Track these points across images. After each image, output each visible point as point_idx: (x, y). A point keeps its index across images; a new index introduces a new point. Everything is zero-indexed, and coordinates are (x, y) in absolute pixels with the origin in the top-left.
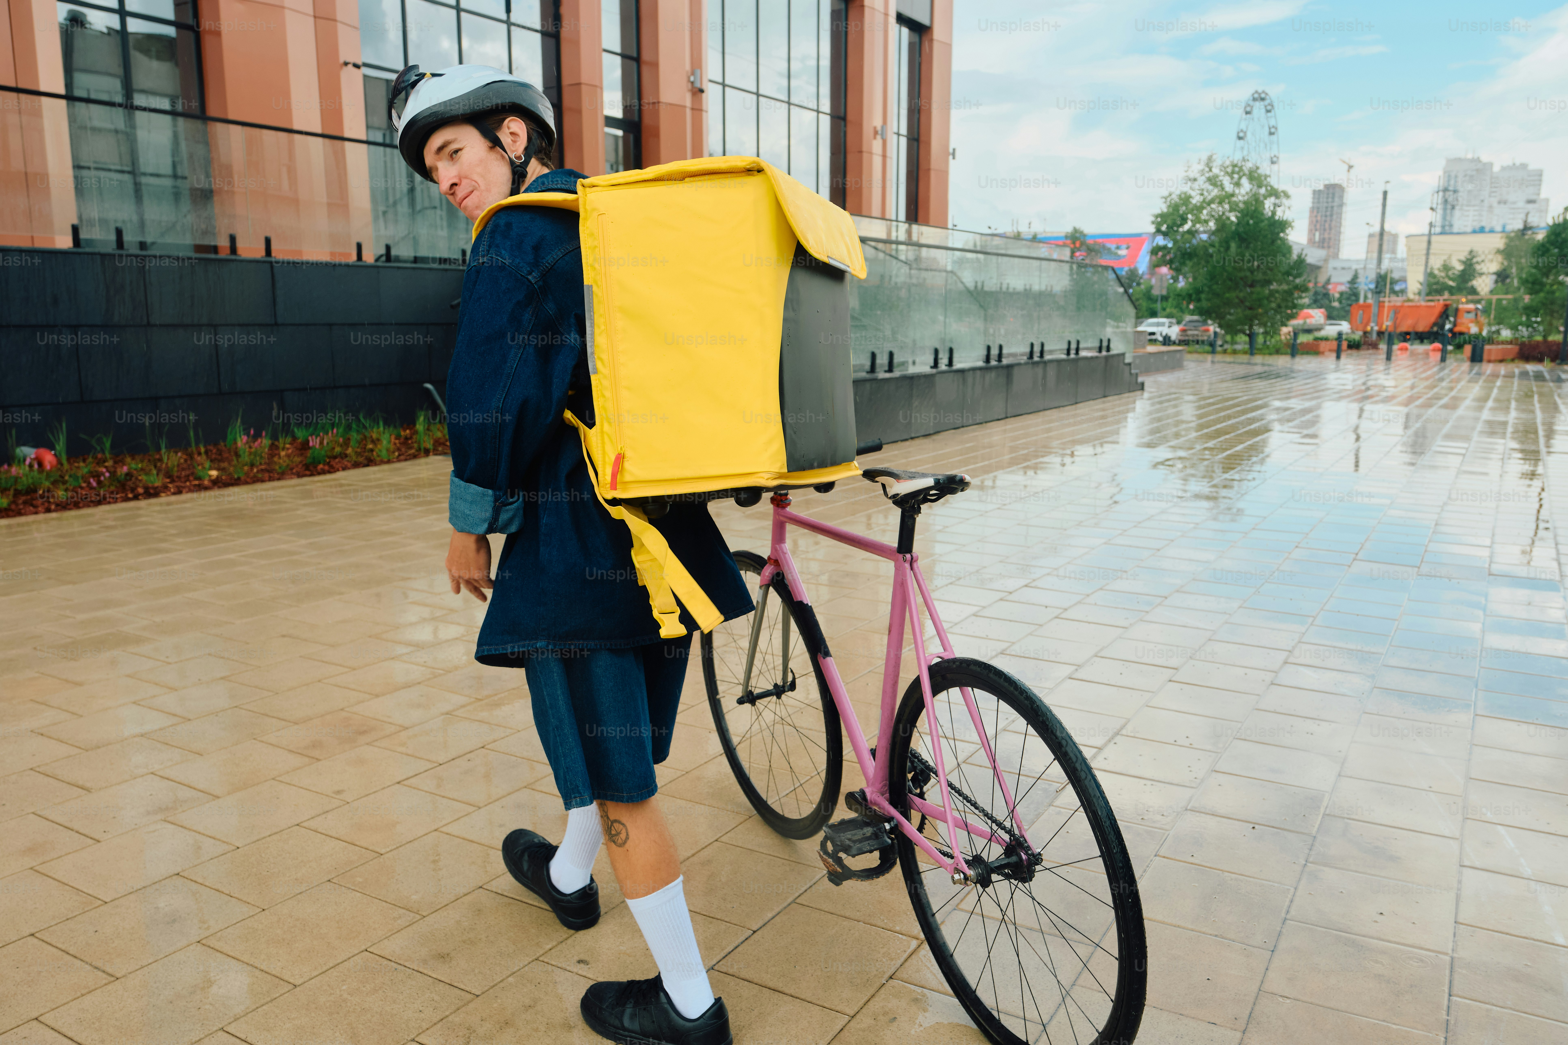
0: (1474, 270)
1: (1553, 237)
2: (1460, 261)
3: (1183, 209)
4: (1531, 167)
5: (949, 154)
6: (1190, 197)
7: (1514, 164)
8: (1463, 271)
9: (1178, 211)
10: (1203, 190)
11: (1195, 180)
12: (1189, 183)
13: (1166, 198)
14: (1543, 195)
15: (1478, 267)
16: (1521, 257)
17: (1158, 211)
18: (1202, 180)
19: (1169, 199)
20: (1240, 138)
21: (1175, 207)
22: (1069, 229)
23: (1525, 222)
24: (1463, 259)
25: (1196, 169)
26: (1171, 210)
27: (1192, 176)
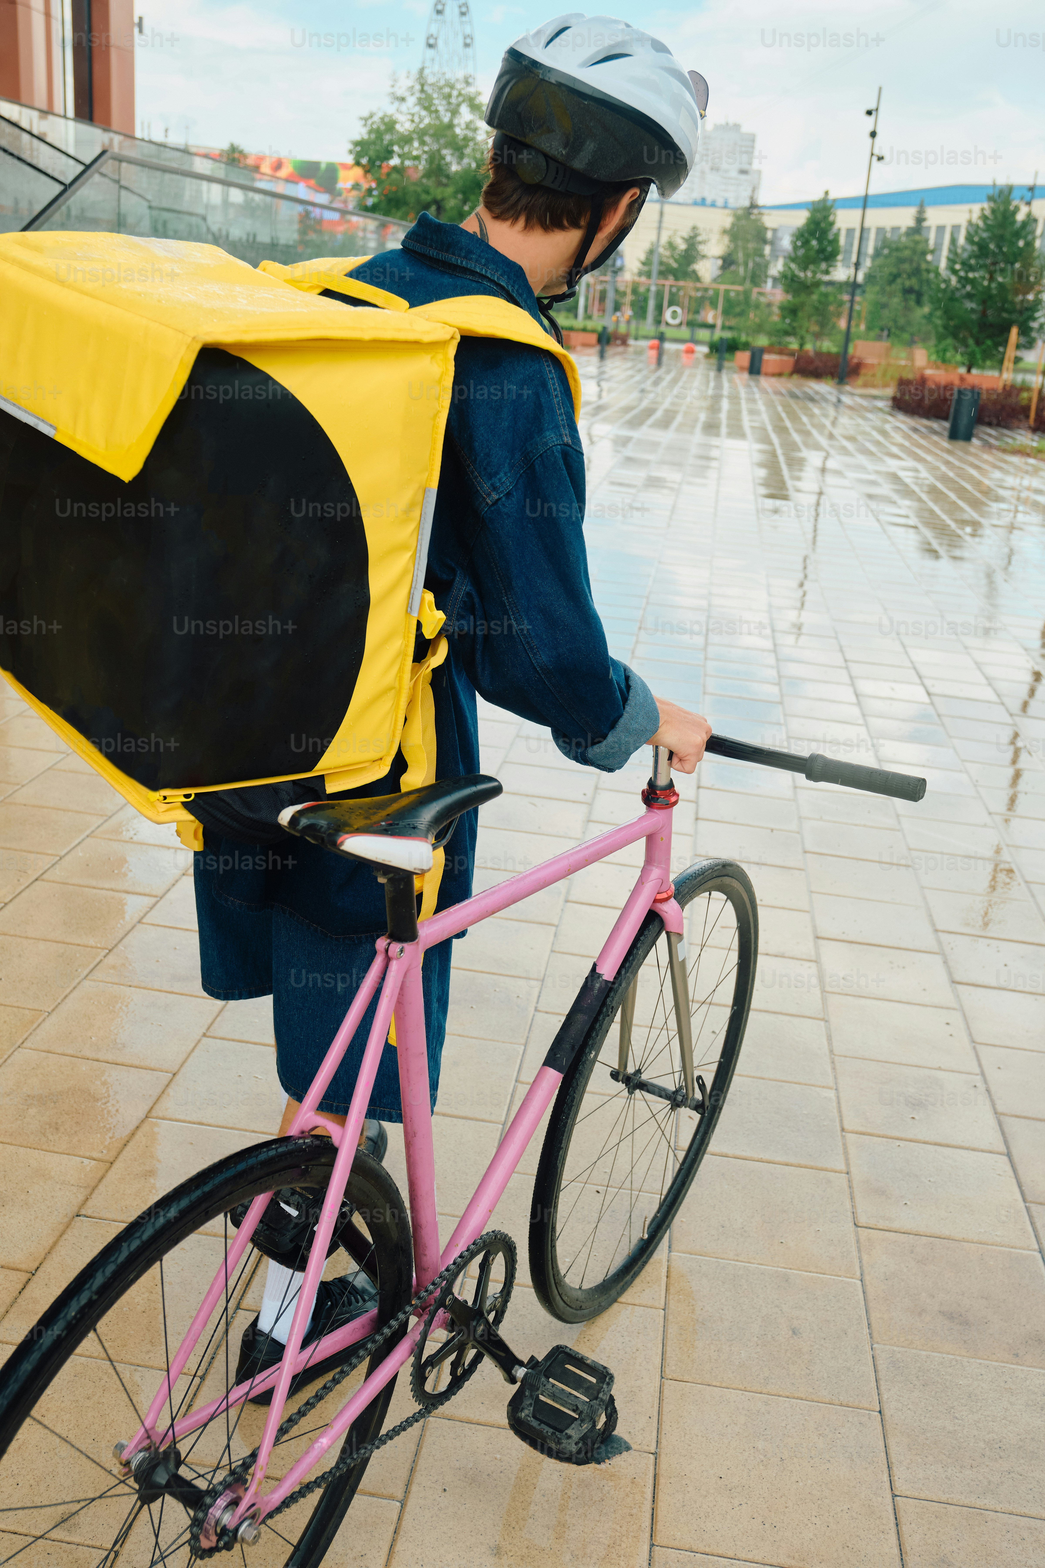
0: (696, 250)
1: (812, 227)
2: (683, 238)
3: (387, 138)
4: (745, 129)
5: (133, 24)
6: (395, 122)
7: (727, 124)
8: (686, 251)
9: (382, 140)
10: (413, 115)
11: (403, 99)
12: (397, 104)
13: (366, 120)
14: (756, 165)
15: (701, 248)
16: (748, 241)
17: (358, 138)
18: (412, 100)
19: (369, 122)
20: (430, 46)
21: (378, 134)
22: (225, 146)
23: (752, 198)
24: (686, 235)
25: (405, 84)
26: (373, 136)
27: (400, 92)
